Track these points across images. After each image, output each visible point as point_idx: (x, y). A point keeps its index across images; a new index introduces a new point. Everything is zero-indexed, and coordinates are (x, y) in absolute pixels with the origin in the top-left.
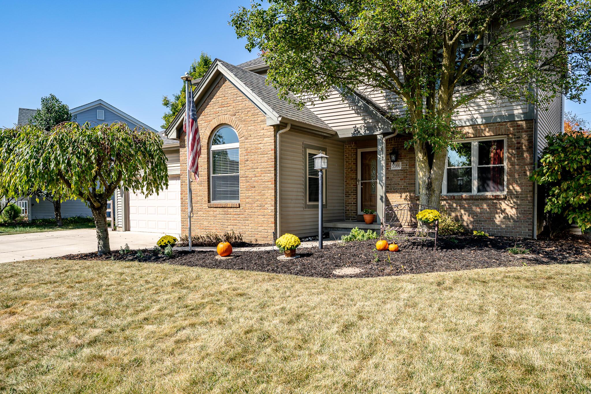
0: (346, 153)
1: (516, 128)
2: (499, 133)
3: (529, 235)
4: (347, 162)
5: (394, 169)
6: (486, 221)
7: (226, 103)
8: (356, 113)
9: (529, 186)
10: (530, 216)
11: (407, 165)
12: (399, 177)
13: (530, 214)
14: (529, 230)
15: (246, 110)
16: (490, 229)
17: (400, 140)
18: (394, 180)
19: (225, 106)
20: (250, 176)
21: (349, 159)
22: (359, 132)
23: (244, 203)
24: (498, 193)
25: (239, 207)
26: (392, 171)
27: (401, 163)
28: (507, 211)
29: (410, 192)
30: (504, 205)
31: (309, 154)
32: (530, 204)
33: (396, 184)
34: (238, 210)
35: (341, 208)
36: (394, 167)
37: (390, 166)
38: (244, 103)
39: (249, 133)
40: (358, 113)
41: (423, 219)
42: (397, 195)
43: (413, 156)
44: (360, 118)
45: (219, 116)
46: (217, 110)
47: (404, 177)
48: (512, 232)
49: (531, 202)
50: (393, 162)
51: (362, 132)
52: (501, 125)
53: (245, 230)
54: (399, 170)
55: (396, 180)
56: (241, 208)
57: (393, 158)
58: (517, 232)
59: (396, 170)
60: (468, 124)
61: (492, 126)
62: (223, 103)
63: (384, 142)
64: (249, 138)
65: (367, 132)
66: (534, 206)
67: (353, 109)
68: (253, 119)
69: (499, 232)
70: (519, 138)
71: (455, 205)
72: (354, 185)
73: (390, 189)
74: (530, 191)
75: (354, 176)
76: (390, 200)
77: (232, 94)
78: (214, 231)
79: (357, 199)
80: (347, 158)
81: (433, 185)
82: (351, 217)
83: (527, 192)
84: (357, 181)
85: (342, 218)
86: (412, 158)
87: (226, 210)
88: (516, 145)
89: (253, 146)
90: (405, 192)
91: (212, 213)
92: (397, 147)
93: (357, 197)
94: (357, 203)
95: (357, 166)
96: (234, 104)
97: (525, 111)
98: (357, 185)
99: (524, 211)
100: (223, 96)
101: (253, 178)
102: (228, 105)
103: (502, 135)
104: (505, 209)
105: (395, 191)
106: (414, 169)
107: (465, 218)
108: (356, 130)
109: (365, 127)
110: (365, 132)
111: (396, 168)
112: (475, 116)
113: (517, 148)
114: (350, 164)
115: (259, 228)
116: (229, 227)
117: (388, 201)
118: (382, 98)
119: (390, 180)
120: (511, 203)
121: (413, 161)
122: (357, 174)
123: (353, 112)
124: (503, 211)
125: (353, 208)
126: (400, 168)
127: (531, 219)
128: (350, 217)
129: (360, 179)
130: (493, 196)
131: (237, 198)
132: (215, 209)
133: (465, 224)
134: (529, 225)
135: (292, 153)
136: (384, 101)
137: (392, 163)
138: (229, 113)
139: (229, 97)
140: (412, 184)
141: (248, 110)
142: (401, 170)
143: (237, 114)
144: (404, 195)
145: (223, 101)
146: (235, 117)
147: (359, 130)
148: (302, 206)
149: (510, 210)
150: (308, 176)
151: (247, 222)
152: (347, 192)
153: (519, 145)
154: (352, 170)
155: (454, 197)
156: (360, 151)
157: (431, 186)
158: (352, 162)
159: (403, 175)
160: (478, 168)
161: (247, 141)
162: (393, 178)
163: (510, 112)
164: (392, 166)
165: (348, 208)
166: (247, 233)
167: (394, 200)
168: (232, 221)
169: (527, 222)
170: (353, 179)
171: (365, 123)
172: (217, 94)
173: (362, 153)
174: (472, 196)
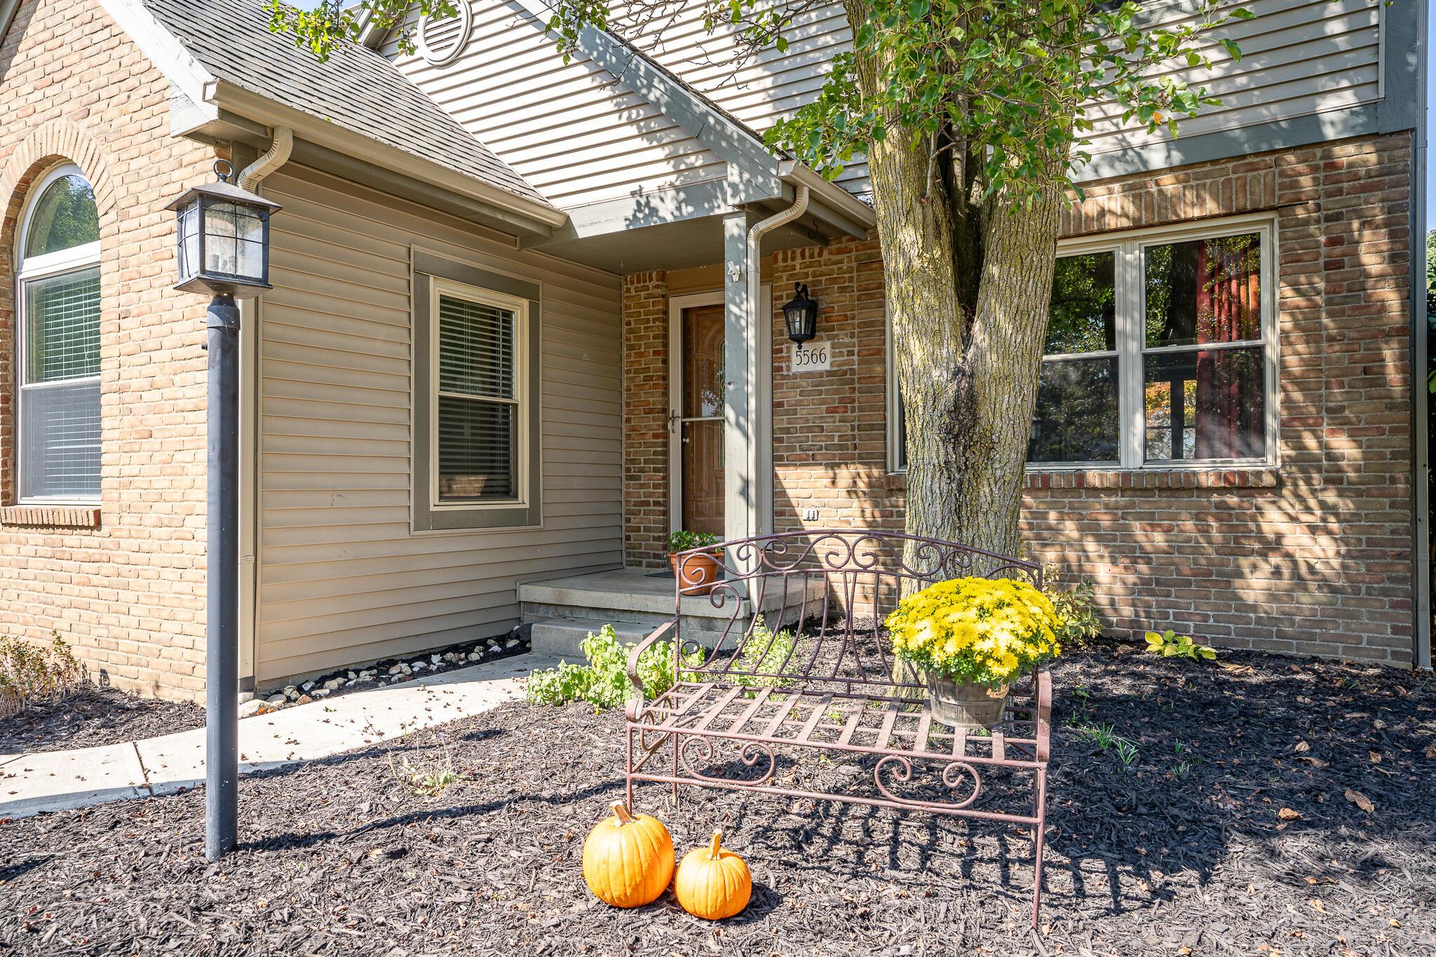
0: (629, 315)
1: (1321, 175)
2: (1239, 202)
3: (1395, 655)
4: (630, 348)
5: (803, 369)
6: (1189, 583)
7: (58, 65)
8: (641, 135)
9: (1393, 431)
10: (1401, 569)
11: (851, 353)
12: (823, 402)
13: (1399, 556)
14: (1396, 630)
15: (124, 86)
16: (1205, 618)
17: (826, 254)
18: (802, 412)
19: (57, 77)
20: (135, 384)
21: (640, 338)
22: (654, 211)
23: (115, 507)
24: (1242, 464)
25: (98, 524)
26: (795, 376)
27: (828, 345)
28: (1289, 543)
29: (865, 460)
30: (1273, 520)
31: (444, 300)
32: (1399, 512)
33: (810, 429)
34: (94, 539)
35: (607, 522)
36: (801, 361)
37: (789, 359)
38: (115, 53)
39: (134, 188)
40: (649, 134)
41: (937, 657)
42: (818, 475)
43: (875, 315)
44: (660, 153)
45: (37, 126)
46: (31, 98)
47: (841, 400)
48: (1312, 637)
49: (1404, 505)
50: (799, 340)
51: (667, 211)
52: (1253, 168)
53: (116, 631)
54: (821, 374)
55: (809, 411)
56: (105, 529)
57: (799, 322)
58: (1338, 638)
59: (809, 375)
60: (1106, 172)
61: (1207, 175)
62: (48, 69)
63: (752, 243)
64: (133, 211)
65: (688, 210)
66: (1415, 520)
67: (631, 122)
68: (146, 125)
69: (1251, 633)
70: (1338, 217)
71: (1053, 516)
72: (656, 436)
73: (788, 449)
74: (1395, 455)
75: (655, 399)
76: (790, 493)
77: (77, 21)
78: (17, 629)
79: (666, 486)
80: (630, 332)
81: (984, 411)
82: (647, 555)
83: (1381, 456)
84: (667, 419)
85: (614, 558)
86: (872, 324)
87: (56, 536)
88: (1323, 250)
89: (146, 245)
90: (846, 461)
91: (11, 549)
92: (815, 283)
93: (666, 477)
94: (666, 504)
95: (665, 362)
96: (84, 65)
97: (1369, 94)
98: (666, 436)
99: (1370, 542)
100: (47, 34)
101: (146, 396)
102: (65, 73)
103: (1255, 211)
104: (1279, 537)
105: (807, 460)
106: (879, 369)
107: (1103, 571)
108: (644, 205)
109: (678, 190)
110: (679, 208)
111: (811, 367)
112: (1137, 139)
113: (1328, 266)
114: (641, 355)
115: (166, 625)
116: (66, 612)
117: (784, 494)
118: (759, 98)
119: (787, 413)
120: (1308, 510)
121: (876, 337)
122: (666, 394)
123: (632, 130)
124: (1274, 545)
125: (653, 521)
126: (826, 366)
127: (1403, 580)
128: (642, 555)
129: (679, 412)
130: (1219, 476)
131: (94, 485)
132: (23, 533)
133: (1103, 599)
134: (1394, 605)
135: (343, 286)
136: (768, 109)
137: (795, 346)
138: (66, 108)
139: (68, 38)
140: (872, 427)
141: (132, 82)
142: (830, 373)
143: (94, 108)
144: (845, 474)
145: (48, 56)
146: (86, 122)
147: (655, 202)
148: (402, 515)
149: (1306, 539)
150: (435, 391)
151: (124, 595)
152: (633, 461)
153: (1338, 250)
154: (650, 378)
155: (1046, 479)
156: (677, 305)
157: (975, 420)
158: (648, 346)
159: (836, 392)
160: (1146, 357)
161: (124, 225)
162: (800, 403)
163: (1299, 108)
164: (795, 360)
165: (634, 521)
166: (125, 645)
167: (805, 493)
168: (76, 590)
169: (1384, 592)
170: (651, 411)
171: (678, 172)
172: (30, 31)
173: (685, 312)
174: (1126, 476)
